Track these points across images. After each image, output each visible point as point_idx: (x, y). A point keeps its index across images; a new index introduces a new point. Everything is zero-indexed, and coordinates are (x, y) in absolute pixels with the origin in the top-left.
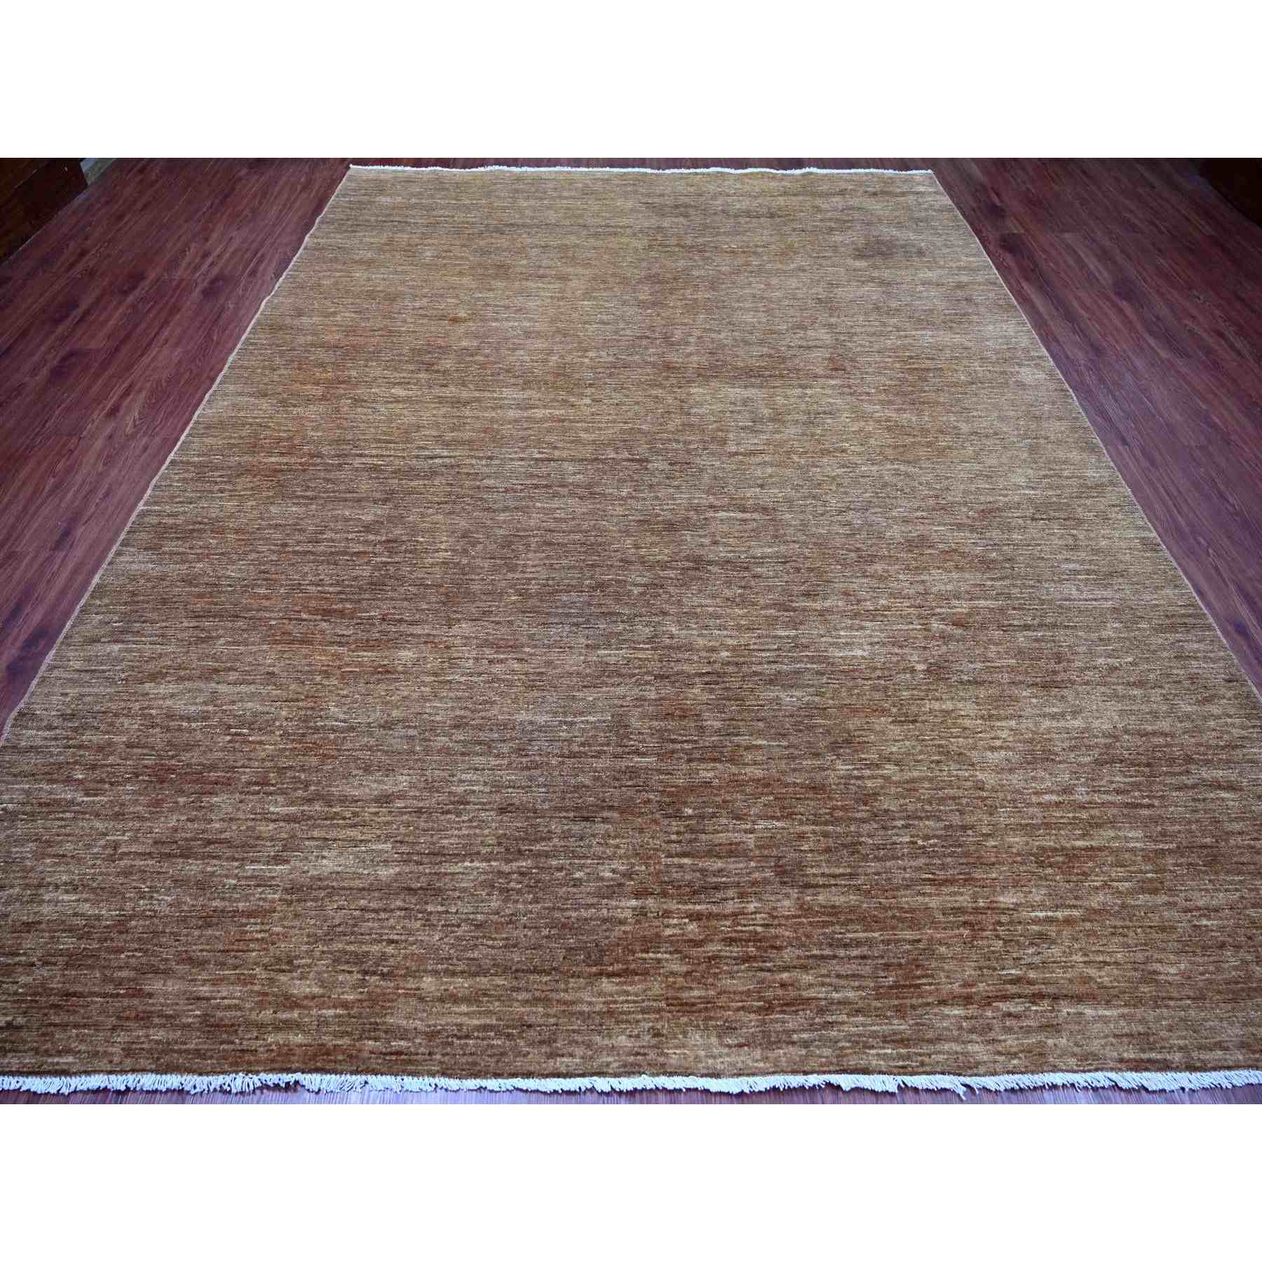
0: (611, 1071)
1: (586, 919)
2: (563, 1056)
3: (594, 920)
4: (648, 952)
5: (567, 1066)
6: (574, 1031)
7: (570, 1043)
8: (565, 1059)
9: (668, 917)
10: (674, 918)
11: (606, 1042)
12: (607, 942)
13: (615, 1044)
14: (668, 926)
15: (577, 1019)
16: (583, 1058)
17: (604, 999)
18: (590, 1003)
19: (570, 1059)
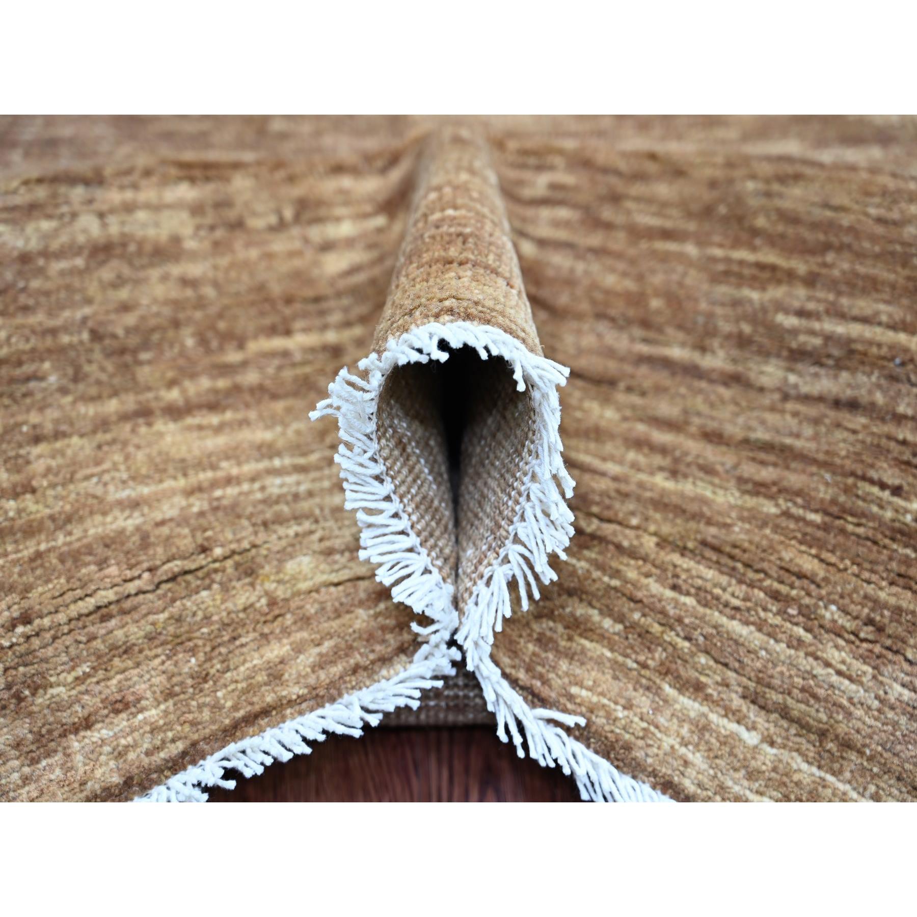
0: (295, 691)
1: (25, 258)
2: (87, 724)
3: (60, 255)
4: (288, 333)
5: (120, 754)
6: (102, 613)
7: (102, 662)
8: (101, 733)
9: (318, 220)
10: (338, 220)
11: (243, 596)
12: (130, 319)
13: (281, 593)
14: (327, 247)
15: (102, 564)
16: (169, 694)
17: (182, 482)
18: (135, 505)
19: (122, 722)
